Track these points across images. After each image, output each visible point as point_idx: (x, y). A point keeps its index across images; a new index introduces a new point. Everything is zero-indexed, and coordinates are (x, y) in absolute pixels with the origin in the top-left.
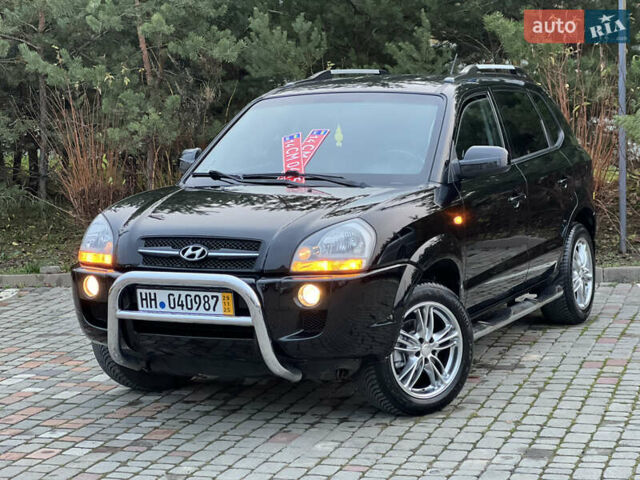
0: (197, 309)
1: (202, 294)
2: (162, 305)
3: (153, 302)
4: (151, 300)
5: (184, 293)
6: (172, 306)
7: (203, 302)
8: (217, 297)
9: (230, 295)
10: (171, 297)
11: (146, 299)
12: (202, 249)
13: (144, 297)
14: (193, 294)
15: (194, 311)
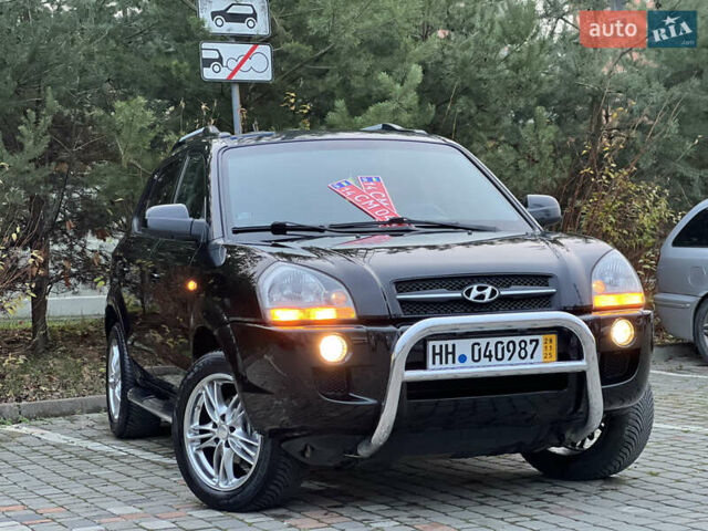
0: (510, 359)
1: (517, 339)
2: (463, 359)
3: (450, 356)
4: (447, 353)
5: (493, 341)
6: (476, 358)
7: (518, 349)
8: (537, 341)
9: (554, 337)
10: (476, 348)
11: (440, 354)
12: (490, 288)
13: (437, 351)
14: (506, 340)
15: (505, 361)
